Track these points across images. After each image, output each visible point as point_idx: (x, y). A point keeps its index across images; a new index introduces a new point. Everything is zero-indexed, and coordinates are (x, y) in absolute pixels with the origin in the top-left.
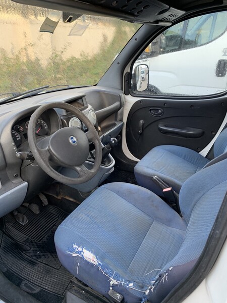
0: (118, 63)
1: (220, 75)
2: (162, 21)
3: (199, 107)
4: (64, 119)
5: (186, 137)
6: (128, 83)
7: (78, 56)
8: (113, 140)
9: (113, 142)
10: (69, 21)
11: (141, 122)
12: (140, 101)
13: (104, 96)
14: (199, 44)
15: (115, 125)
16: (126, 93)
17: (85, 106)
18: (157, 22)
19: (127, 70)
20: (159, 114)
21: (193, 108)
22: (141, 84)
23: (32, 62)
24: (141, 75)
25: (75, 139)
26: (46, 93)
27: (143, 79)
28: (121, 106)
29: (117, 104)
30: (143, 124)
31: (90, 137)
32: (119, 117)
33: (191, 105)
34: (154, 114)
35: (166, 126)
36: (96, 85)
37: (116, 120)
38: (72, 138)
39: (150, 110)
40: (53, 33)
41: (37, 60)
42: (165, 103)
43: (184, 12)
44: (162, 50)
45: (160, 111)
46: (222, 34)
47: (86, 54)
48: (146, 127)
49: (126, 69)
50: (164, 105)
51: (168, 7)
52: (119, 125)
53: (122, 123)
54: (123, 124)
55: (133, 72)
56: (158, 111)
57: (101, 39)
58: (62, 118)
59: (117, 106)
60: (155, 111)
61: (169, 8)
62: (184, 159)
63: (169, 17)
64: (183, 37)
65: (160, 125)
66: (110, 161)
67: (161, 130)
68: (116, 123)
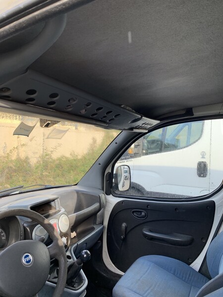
0: (99, 164)
1: (202, 175)
2: (136, 128)
3: (184, 211)
4: (28, 226)
5: (174, 245)
6: (109, 183)
7: (68, 155)
8: (85, 253)
9: (85, 256)
10: (47, 126)
11: (124, 225)
12: (122, 202)
13: (82, 197)
14: (178, 148)
15: (93, 229)
16: (108, 193)
17: (58, 209)
18: (132, 129)
19: (109, 170)
20: (143, 217)
21: (177, 211)
22: (124, 183)
23: (21, 160)
24: (124, 175)
25: (31, 257)
26: (19, 193)
27: (126, 178)
28: (102, 207)
29: (96, 205)
30: (126, 228)
31: (53, 252)
32: (98, 220)
33: (176, 208)
34: (137, 217)
35: (151, 231)
36: (76, 185)
37: (95, 223)
38: (27, 256)
39: (133, 212)
40: (28, 136)
41: (27, 158)
42: (148, 205)
43: (158, 122)
44: (144, 151)
45: (143, 214)
46: (197, 141)
47: (76, 154)
48: (130, 231)
49: (107, 169)
50: (147, 207)
51: (140, 116)
52: (98, 229)
53: (102, 227)
54: (104, 227)
55: (114, 172)
56: (141, 214)
57: (91, 141)
58: (25, 225)
59: (95, 208)
60: (137, 213)
61: (142, 117)
62: (174, 275)
63: (143, 125)
64: (163, 141)
65: (144, 229)
66: (81, 281)
67: (146, 236)
68: (95, 226)
